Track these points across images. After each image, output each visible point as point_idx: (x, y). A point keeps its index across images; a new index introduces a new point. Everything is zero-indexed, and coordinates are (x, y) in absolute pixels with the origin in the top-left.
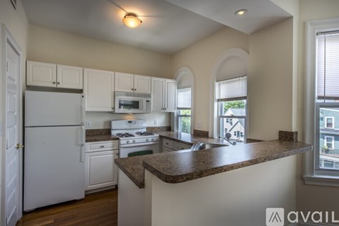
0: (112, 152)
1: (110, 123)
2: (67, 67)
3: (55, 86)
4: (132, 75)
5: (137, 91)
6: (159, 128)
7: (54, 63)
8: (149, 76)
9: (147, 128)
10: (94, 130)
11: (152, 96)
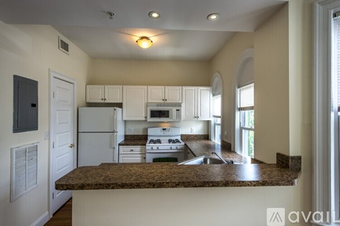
0: (140, 155)
1: (146, 130)
2: (111, 86)
3: (103, 101)
4: (163, 87)
5: (168, 101)
6: (196, 136)
7: (102, 84)
8: (179, 85)
9: (182, 136)
10: (134, 135)
11: (183, 105)
